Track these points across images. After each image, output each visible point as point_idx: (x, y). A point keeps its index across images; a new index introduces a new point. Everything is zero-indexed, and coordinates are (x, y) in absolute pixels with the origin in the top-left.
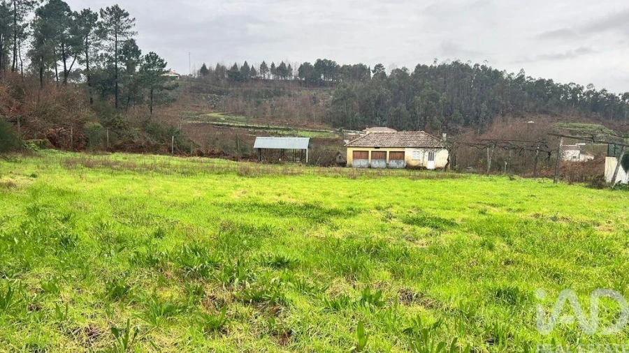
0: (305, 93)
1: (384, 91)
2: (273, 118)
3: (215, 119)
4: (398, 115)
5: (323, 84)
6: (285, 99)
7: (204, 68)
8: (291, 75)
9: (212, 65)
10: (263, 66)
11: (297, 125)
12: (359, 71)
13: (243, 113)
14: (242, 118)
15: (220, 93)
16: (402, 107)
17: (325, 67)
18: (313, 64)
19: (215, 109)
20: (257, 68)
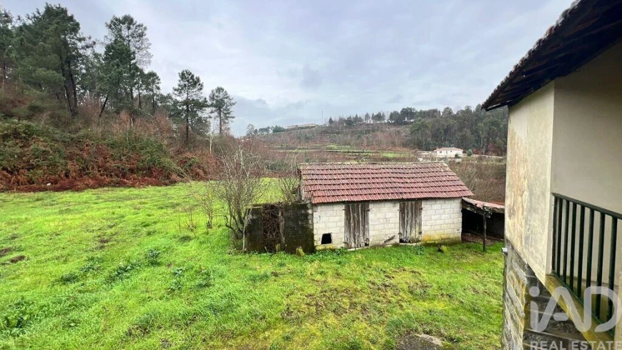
0: (393, 129)
1: (451, 122)
2: (368, 146)
3: (331, 149)
4: (464, 138)
5: (406, 123)
6: (379, 133)
7: (331, 119)
8: (384, 119)
9: (336, 118)
10: (367, 116)
11: (384, 150)
12: (433, 113)
13: (349, 144)
14: (349, 147)
15: (338, 133)
16: (468, 132)
17: (408, 113)
18: (399, 112)
19: (334, 142)
20: (363, 118)
